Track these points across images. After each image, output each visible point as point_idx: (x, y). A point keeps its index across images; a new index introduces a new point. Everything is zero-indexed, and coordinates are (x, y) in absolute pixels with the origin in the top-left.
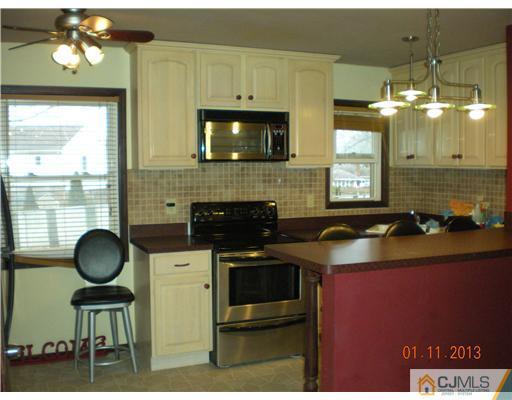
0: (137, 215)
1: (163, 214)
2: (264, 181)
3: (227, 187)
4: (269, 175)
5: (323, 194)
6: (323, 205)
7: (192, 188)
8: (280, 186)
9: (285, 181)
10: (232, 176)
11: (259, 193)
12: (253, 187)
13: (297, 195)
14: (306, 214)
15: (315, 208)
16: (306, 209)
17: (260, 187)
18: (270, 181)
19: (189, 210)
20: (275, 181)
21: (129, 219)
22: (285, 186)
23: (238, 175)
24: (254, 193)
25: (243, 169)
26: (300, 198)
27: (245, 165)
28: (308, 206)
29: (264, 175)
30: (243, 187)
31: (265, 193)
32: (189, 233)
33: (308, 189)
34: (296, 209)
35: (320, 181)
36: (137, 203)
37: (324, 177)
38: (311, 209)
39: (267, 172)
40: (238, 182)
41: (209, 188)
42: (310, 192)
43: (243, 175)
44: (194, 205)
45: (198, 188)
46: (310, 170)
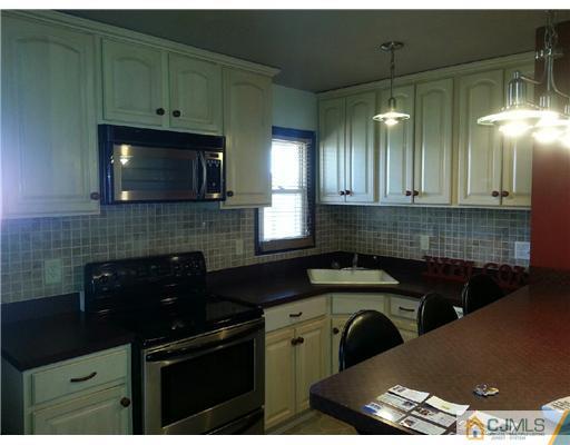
1: (39, 284)
2: (186, 226)
3: (136, 236)
4: (192, 218)
6: (252, 251)
7: (85, 241)
8: (205, 231)
9: (211, 224)
10: (144, 220)
11: (179, 241)
12: (172, 234)
13: (225, 240)
14: (235, 263)
15: (244, 256)
16: (235, 257)
17: (180, 234)
18: (192, 226)
19: (82, 274)
20: (200, 225)
22: (211, 230)
26: (228, 244)
28: (238, 253)
29: (185, 218)
30: (158, 235)
31: (186, 241)
32: (82, 308)
33: (236, 232)
34: (223, 259)
35: (249, 222)
37: (253, 218)
38: (240, 257)
39: (189, 214)
40: (152, 229)
41: (112, 239)
42: (239, 236)
44: (88, 265)
45: (95, 240)
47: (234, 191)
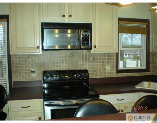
0: (17, 77)
1: (30, 76)
2: (83, 60)
3: (63, 63)
4: (86, 56)
5: (115, 66)
6: (115, 71)
8: (92, 62)
9: (94, 59)
10: (66, 57)
11: (80, 65)
12: (77, 63)
13: (101, 66)
14: (106, 76)
15: (110, 73)
16: (105, 73)
17: (81, 62)
18: (86, 60)
20: (89, 59)
21: (13, 78)
22: (94, 62)
23: (69, 57)
24: (77, 65)
25: (71, 53)
26: (102, 68)
27: (73, 51)
28: (107, 72)
29: (83, 57)
30: (71, 63)
31: (83, 65)
34: (100, 73)
35: (113, 59)
36: (16, 71)
37: (115, 57)
38: (108, 73)
39: (85, 55)
40: (69, 60)
42: (108, 64)
43: (71, 57)
46: (108, 54)
47: (97, 45)
